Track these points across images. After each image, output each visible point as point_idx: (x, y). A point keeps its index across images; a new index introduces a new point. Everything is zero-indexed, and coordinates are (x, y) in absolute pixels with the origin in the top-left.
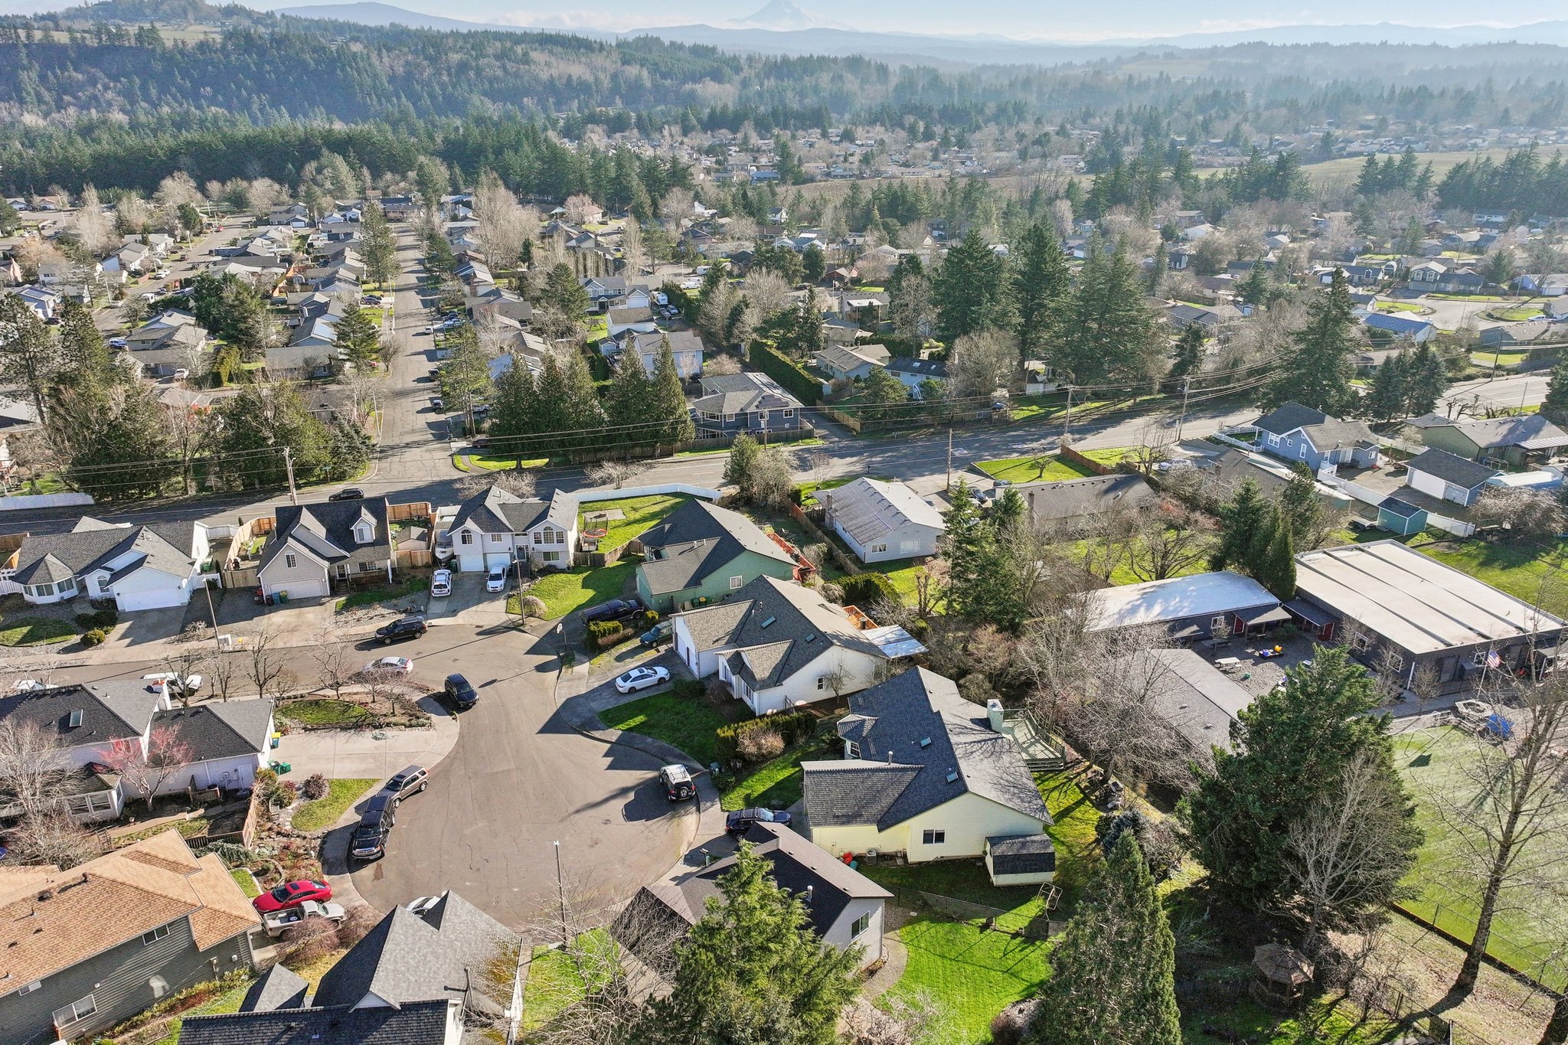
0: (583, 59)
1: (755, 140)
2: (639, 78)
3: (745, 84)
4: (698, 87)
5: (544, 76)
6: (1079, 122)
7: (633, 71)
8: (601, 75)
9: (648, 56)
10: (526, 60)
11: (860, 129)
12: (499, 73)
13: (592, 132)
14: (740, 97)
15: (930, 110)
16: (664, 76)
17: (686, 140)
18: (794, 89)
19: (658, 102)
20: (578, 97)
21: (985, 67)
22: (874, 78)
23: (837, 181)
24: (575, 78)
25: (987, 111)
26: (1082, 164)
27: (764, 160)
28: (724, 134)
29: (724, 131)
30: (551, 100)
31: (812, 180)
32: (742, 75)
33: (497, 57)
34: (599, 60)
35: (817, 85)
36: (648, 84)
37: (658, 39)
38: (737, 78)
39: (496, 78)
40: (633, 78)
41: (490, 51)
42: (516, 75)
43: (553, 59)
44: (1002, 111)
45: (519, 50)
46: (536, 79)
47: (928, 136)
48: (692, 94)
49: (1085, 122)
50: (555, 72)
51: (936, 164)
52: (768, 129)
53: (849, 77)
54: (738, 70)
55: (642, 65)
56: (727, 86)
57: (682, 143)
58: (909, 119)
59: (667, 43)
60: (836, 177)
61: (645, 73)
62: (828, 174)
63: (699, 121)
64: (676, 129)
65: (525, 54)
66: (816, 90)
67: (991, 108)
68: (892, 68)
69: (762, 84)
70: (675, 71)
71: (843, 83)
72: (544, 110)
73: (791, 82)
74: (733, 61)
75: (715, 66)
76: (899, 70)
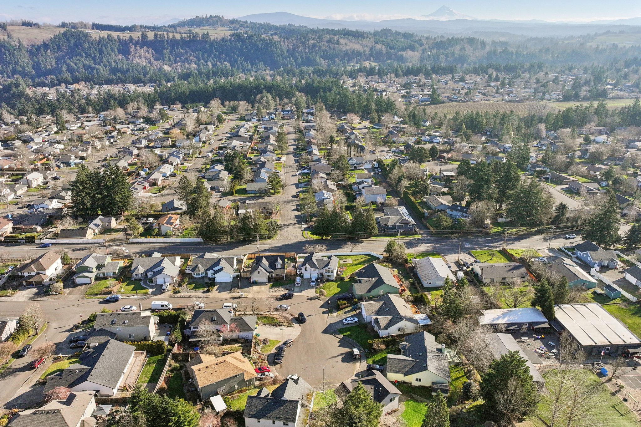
0: (360, 42)
1: (424, 81)
2: (381, 49)
3: (424, 51)
4: (404, 53)
5: (344, 49)
6: (567, 72)
7: (379, 46)
8: (366, 49)
9: (386, 40)
10: (338, 43)
11: (468, 76)
12: (327, 48)
13: (361, 76)
14: (421, 57)
15: (500, 66)
16: (391, 48)
17: (396, 79)
18: (443, 54)
19: (388, 59)
20: (356, 57)
21: (531, 39)
22: (479, 47)
23: (454, 103)
24: (356, 50)
25: (525, 67)
26: (561, 97)
27: (426, 92)
28: (412, 77)
29: (412, 76)
30: (346, 59)
31: (444, 102)
32: (423, 47)
33: (327, 42)
34: (366, 42)
35: (454, 52)
36: (384, 52)
37: (390, 30)
38: (421, 48)
39: (326, 51)
40: (379, 49)
41: (325, 39)
42: (334, 49)
43: (348, 43)
44: (532, 66)
45: (336, 38)
46: (341, 51)
47: (497, 79)
48: (402, 56)
49: (570, 71)
50: (348, 48)
51: (497, 95)
52: (430, 75)
53: (468, 47)
54: (421, 45)
55: (383, 44)
56: (416, 53)
57: (394, 82)
58: (490, 71)
59: (394, 32)
60: (453, 101)
61: (383, 47)
62: (450, 100)
63: (402, 71)
64: (393, 75)
65: (338, 41)
66: (453, 54)
67: (527, 65)
68: (488, 42)
69: (431, 52)
70: (396, 46)
71: (465, 50)
72: (343, 63)
73: (443, 51)
74: (421, 40)
75: (412, 43)
76: (490, 43)
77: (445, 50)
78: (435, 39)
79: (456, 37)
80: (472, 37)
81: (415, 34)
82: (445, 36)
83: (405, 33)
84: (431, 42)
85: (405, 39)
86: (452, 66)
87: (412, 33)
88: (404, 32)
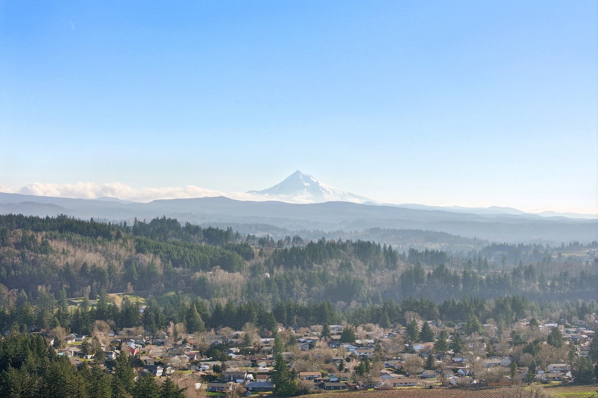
0: (100, 247)
2: (152, 265)
3: (255, 270)
4: (208, 275)
5: (60, 263)
7: (146, 258)
8: (116, 263)
9: (162, 244)
10: (45, 248)
12: (18, 261)
13: (100, 329)
14: (249, 285)
16: (176, 264)
17: (190, 337)
18: (301, 278)
19: (168, 288)
20: (91, 284)
21: (495, 247)
22: (383, 262)
23: (331, 393)
24: (89, 265)
26: (569, 374)
30: (65, 286)
31: (306, 392)
32: (253, 262)
33: (18, 246)
34: (115, 248)
35: (324, 274)
36: (160, 272)
37: (175, 221)
38: (248, 264)
39: (14, 266)
40: (146, 265)
41: (12, 240)
42: (34, 263)
43: (71, 250)
45: (39, 238)
46: (53, 267)
47: (426, 336)
48: (202, 281)
50: (70, 260)
53: (357, 263)
54: (249, 256)
55: (155, 253)
56: (237, 275)
58: (410, 317)
59: (183, 225)
60: (329, 388)
61: (158, 262)
62: (322, 386)
64: (180, 327)
65: (44, 244)
66: (323, 278)
67: (490, 305)
68: (401, 252)
69: (271, 272)
70: (188, 258)
71: (351, 270)
72: (57, 296)
73: (300, 270)
74: (246, 246)
75: (228, 252)
76: (407, 255)
77: (303, 268)
78: (280, 243)
79: (328, 239)
80: (365, 240)
81: (234, 231)
82: (303, 237)
83: (210, 229)
84: (272, 250)
85: (209, 242)
86: (323, 307)
87: (225, 229)
88: (207, 227)
